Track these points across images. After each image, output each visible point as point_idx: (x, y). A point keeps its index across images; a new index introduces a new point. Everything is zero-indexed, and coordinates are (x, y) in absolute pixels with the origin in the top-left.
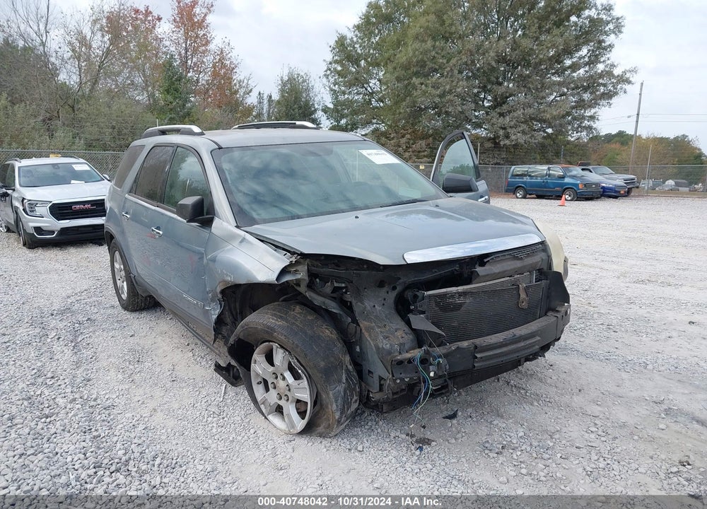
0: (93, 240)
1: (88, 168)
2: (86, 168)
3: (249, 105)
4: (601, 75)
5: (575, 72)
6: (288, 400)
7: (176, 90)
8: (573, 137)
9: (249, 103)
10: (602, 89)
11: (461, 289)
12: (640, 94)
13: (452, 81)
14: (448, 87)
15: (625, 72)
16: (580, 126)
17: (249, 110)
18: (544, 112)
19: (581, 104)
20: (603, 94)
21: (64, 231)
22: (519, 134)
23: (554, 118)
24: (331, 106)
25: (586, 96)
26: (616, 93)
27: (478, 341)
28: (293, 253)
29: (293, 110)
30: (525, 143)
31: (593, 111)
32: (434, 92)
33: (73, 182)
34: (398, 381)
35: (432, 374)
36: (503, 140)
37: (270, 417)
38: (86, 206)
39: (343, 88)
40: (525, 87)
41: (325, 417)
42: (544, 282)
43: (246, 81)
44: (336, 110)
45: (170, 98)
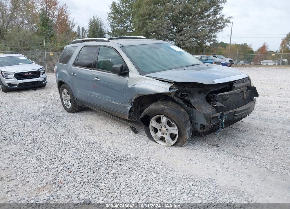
0: (32, 88)
1: (25, 58)
2: (24, 58)
3: (74, 32)
4: (218, 19)
5: (209, 18)
6: (167, 135)
7: (46, 25)
8: (208, 44)
9: (74, 31)
10: (219, 25)
11: (228, 93)
12: (232, 27)
13: (162, 22)
14: (160, 24)
15: (228, 18)
16: (210, 40)
17: (74, 34)
18: (198, 34)
19: (211, 31)
20: (220, 27)
21: (21, 84)
22: (188, 43)
23: (202, 36)
24: (111, 32)
25: (213, 28)
26: (224, 27)
27: (235, 110)
28: (169, 82)
29: (96, 33)
30: (191, 46)
31: (215, 34)
32: (155, 26)
33: (20, 64)
34: (212, 124)
35: (224, 121)
36: (182, 45)
37: (158, 142)
38: (29, 74)
39: (116, 24)
40: (190, 24)
41: (182, 139)
42: (249, 91)
43: (72, 21)
44: (113, 34)
45: (44, 29)
